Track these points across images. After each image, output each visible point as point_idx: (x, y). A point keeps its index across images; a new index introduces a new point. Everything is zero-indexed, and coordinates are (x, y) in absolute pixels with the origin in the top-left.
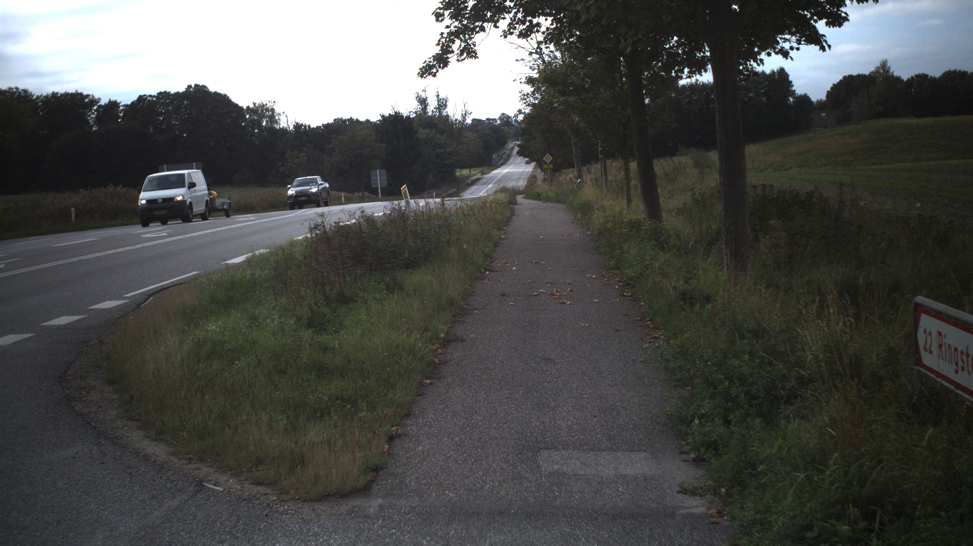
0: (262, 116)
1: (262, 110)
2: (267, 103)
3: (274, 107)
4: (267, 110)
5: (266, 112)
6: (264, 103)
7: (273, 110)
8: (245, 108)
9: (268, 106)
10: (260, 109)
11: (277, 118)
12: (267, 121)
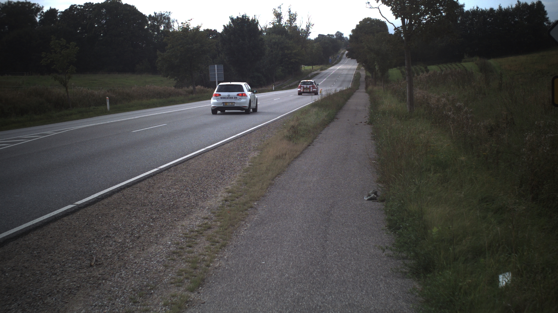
0: (160, 22)
1: (161, 18)
2: (165, 13)
3: (169, 16)
4: (164, 18)
5: (163, 20)
6: (163, 13)
7: (169, 19)
8: (148, 16)
9: (165, 15)
10: (160, 17)
11: (172, 24)
12: (164, 27)
